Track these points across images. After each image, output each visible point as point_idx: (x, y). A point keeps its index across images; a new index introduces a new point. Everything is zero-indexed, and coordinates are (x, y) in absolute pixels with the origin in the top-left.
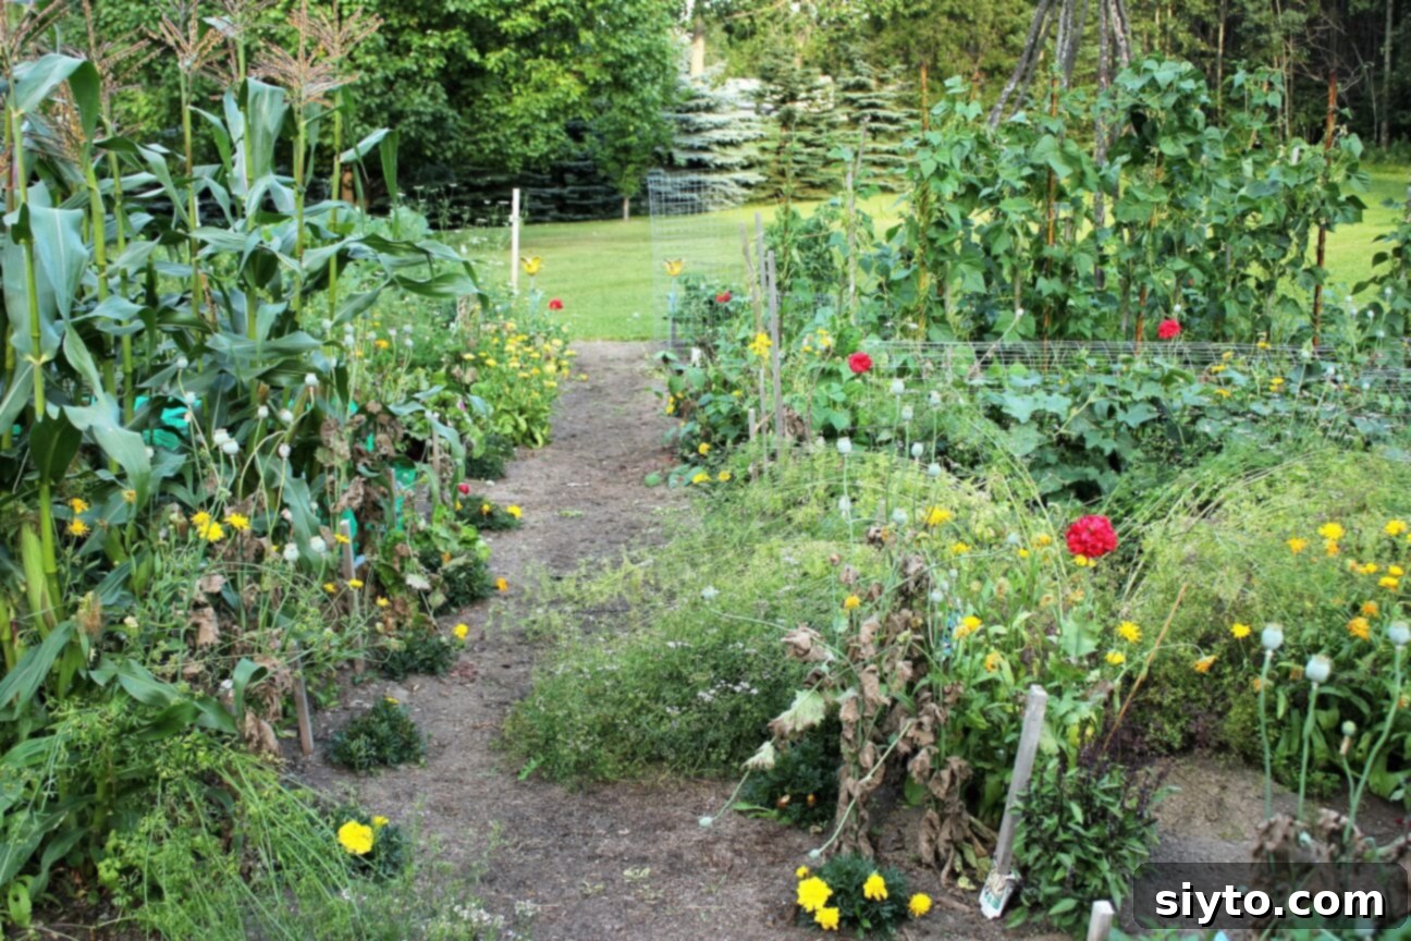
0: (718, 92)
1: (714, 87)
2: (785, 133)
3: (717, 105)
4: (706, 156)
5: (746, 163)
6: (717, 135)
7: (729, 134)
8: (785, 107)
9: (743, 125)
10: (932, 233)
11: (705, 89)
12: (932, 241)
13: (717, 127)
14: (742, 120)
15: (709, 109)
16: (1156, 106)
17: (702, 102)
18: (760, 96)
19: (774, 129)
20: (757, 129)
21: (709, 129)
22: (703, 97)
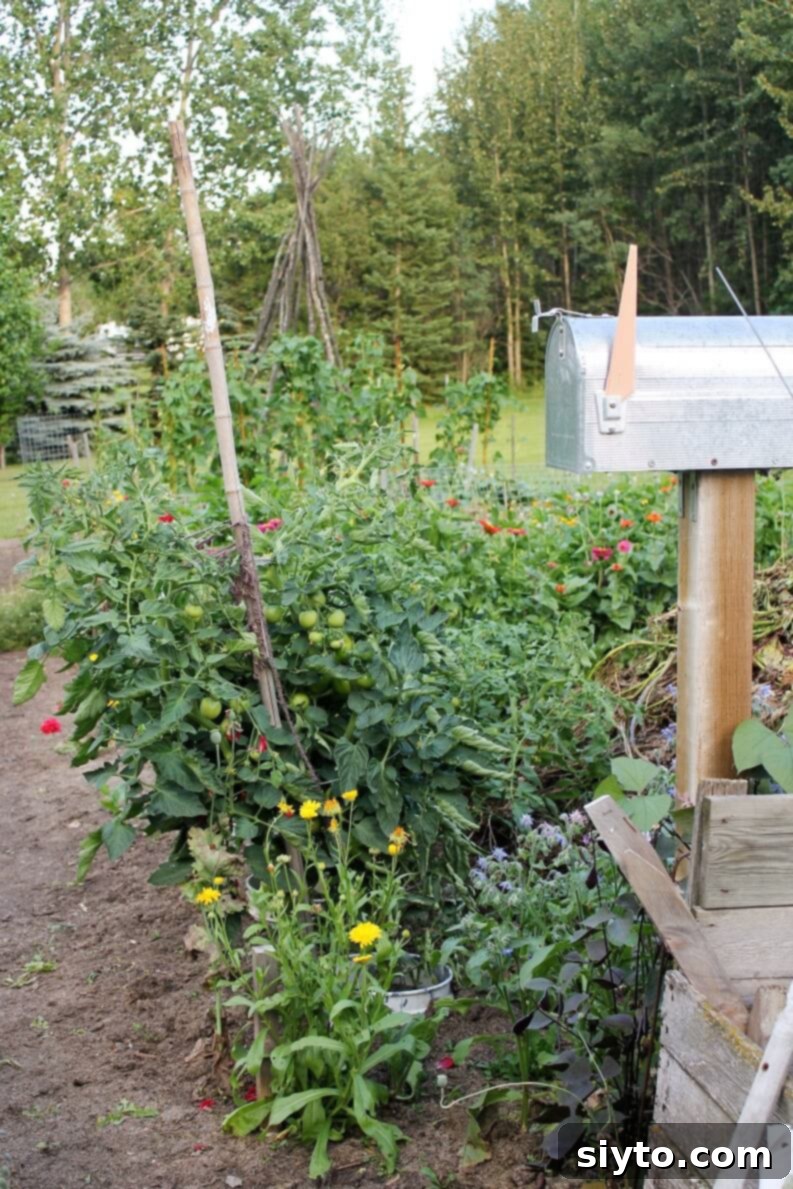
0: (87, 342)
1: (82, 336)
2: (154, 378)
3: (87, 353)
4: (78, 403)
5: (118, 408)
6: (87, 382)
7: (101, 381)
8: (153, 353)
9: (112, 372)
10: (175, 436)
11: (74, 339)
12: (175, 441)
13: (87, 374)
14: (114, 367)
15: (79, 357)
16: (289, 361)
17: (72, 352)
18: (129, 342)
19: (145, 374)
20: (129, 375)
21: (79, 378)
22: (72, 346)
